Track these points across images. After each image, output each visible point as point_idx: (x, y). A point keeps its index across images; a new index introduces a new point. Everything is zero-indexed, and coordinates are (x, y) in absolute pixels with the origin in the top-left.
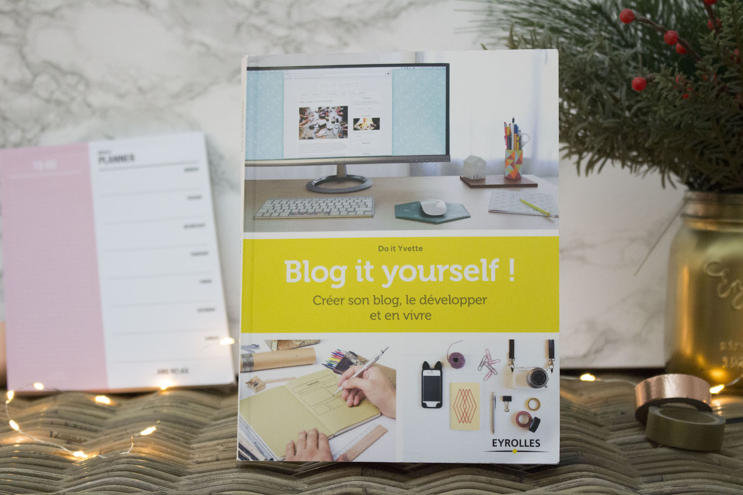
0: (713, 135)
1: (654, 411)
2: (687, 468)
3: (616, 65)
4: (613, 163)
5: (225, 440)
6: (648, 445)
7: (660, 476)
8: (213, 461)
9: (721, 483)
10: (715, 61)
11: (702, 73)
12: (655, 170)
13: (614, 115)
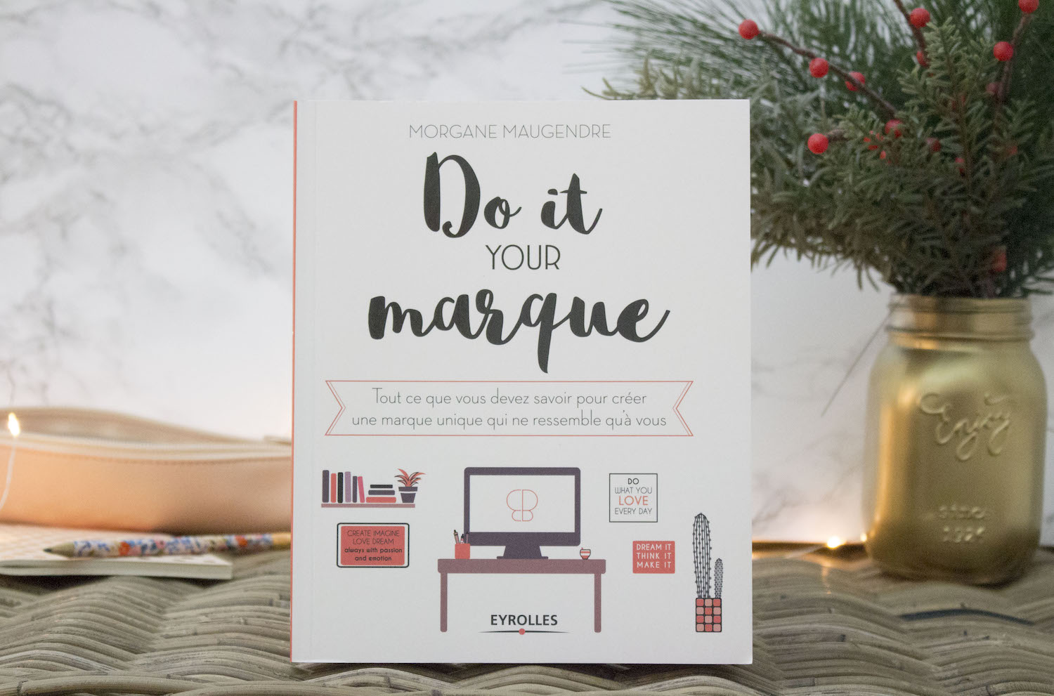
0: (926, 214)
2: (850, 670)
3: (789, 115)
4: (786, 252)
5: (212, 609)
7: (811, 681)
8: (189, 635)
9: (895, 692)
10: (923, 108)
12: (848, 266)
13: (787, 186)
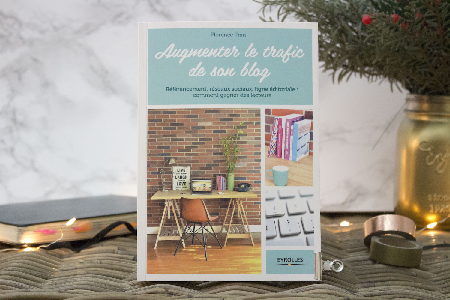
0: (421, 56)
1: (376, 240)
2: (392, 278)
4: (355, 75)
6: (370, 262)
7: (373, 284)
9: (414, 288)
10: (418, 5)
11: (409, 13)
12: (386, 81)
13: (354, 42)
